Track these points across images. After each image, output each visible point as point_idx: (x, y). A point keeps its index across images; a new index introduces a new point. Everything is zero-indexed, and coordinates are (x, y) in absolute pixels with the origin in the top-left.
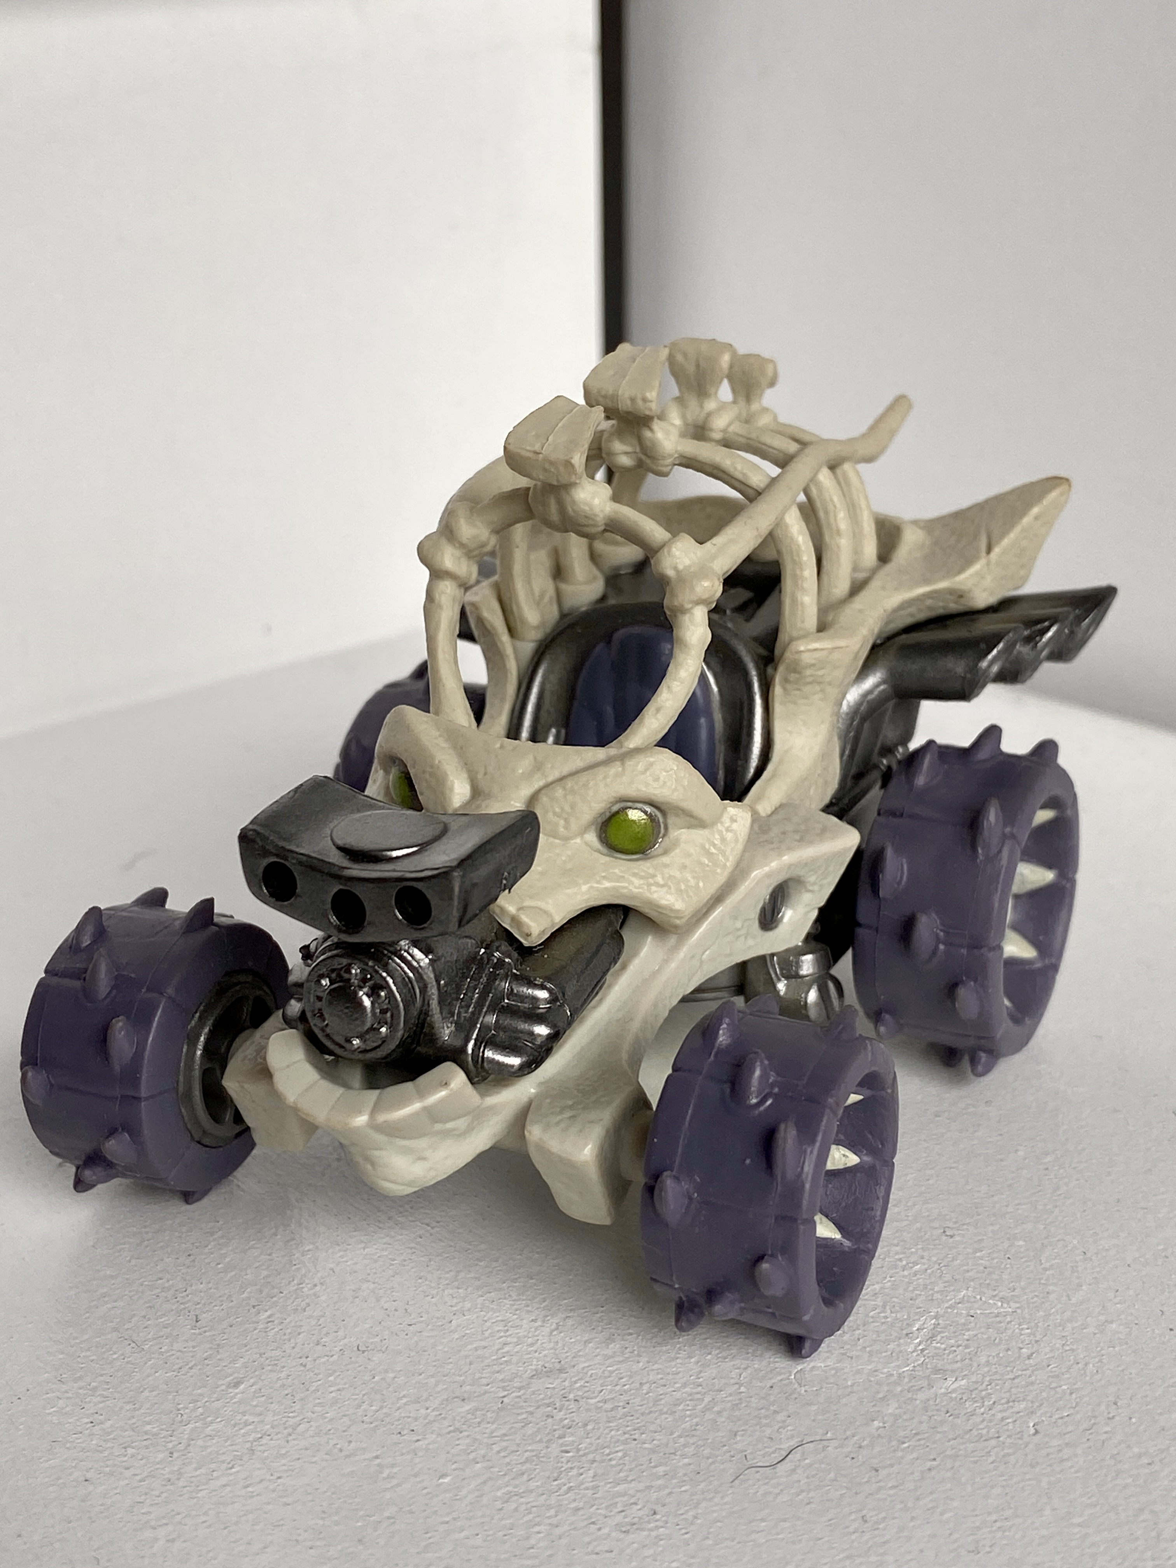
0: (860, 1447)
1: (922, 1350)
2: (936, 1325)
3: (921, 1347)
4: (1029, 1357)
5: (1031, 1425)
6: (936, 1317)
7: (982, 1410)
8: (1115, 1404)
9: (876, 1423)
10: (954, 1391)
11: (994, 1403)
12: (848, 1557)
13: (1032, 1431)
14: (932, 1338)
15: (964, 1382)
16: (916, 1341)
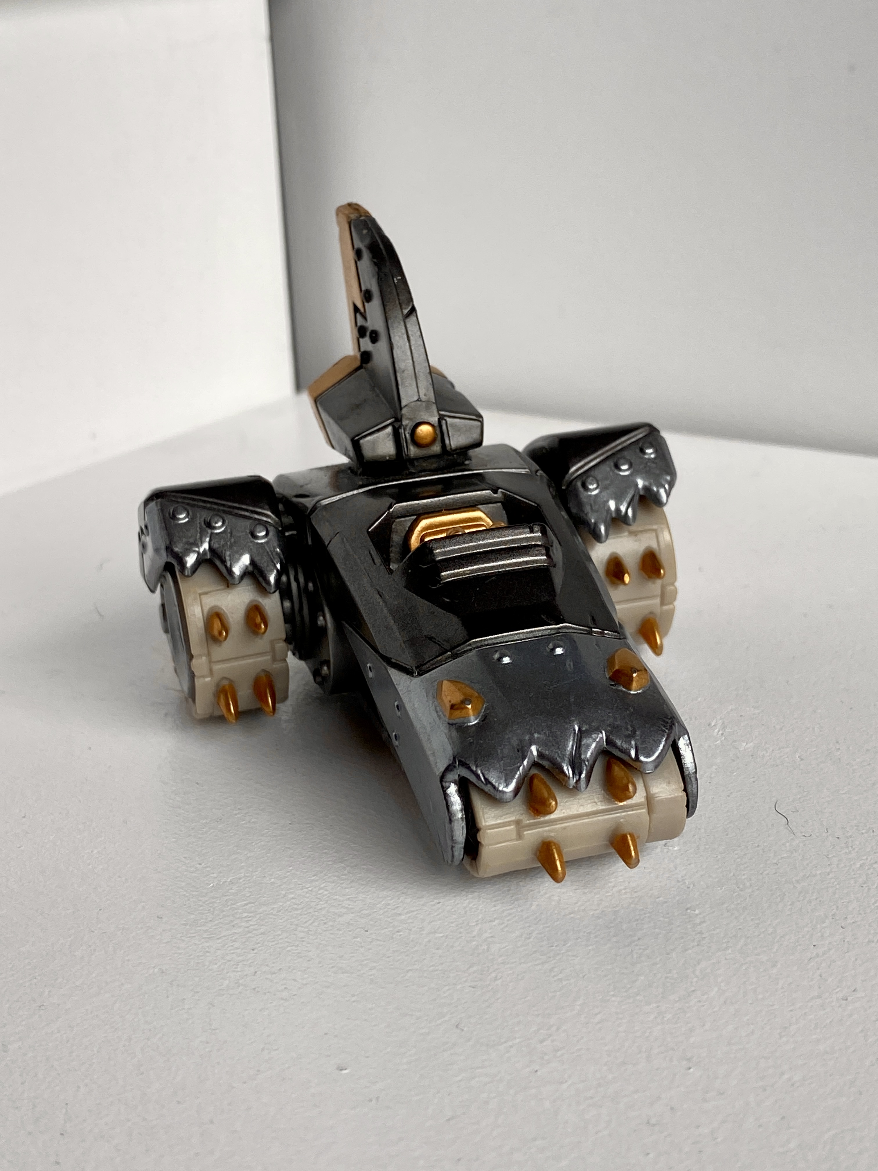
0: (711, 777)
1: (722, 734)
2: (723, 723)
3: (720, 733)
4: (781, 729)
5: (797, 757)
6: (721, 719)
7: (768, 754)
8: (837, 742)
9: (714, 767)
10: (748, 749)
11: (773, 750)
12: (730, 823)
13: (799, 759)
14: (724, 727)
15: (752, 744)
16: (716, 731)
